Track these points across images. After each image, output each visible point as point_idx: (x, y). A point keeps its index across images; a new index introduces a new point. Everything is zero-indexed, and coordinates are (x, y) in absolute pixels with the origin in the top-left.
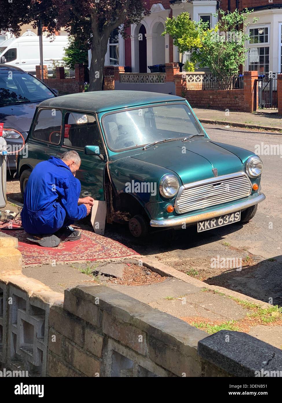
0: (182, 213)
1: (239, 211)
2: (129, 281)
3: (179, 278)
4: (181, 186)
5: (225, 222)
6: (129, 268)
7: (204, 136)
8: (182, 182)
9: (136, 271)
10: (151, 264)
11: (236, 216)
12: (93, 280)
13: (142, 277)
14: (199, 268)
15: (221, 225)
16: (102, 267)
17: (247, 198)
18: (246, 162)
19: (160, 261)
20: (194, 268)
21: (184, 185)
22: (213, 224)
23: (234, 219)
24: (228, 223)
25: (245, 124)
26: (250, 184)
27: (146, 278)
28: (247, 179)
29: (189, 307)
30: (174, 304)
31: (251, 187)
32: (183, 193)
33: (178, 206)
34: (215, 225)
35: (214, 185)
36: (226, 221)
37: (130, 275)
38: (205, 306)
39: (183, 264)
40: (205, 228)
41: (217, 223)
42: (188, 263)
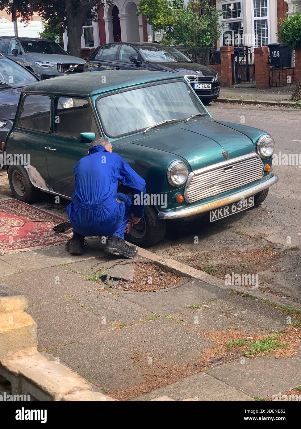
0: (193, 201)
1: (252, 196)
2: (141, 284)
3: (199, 278)
4: (190, 172)
5: (238, 209)
6: (140, 268)
7: (206, 115)
8: (191, 168)
9: (148, 271)
10: (164, 263)
11: (250, 201)
12: (103, 288)
13: (156, 278)
14: (216, 263)
15: (234, 212)
16: (109, 269)
17: (260, 181)
18: (257, 141)
19: (172, 257)
20: (210, 263)
21: (193, 172)
22: (226, 212)
23: (248, 205)
24: (242, 209)
25: (226, 99)
26: (262, 165)
27: (161, 279)
28: (259, 160)
29: (219, 316)
30: (201, 314)
31: (263, 169)
32: (193, 180)
33: (188, 194)
34: (228, 213)
35: (225, 169)
36: (240, 207)
37: (141, 277)
38: (237, 315)
39: (197, 259)
40: (217, 217)
41: (230, 211)
42: (202, 257)
